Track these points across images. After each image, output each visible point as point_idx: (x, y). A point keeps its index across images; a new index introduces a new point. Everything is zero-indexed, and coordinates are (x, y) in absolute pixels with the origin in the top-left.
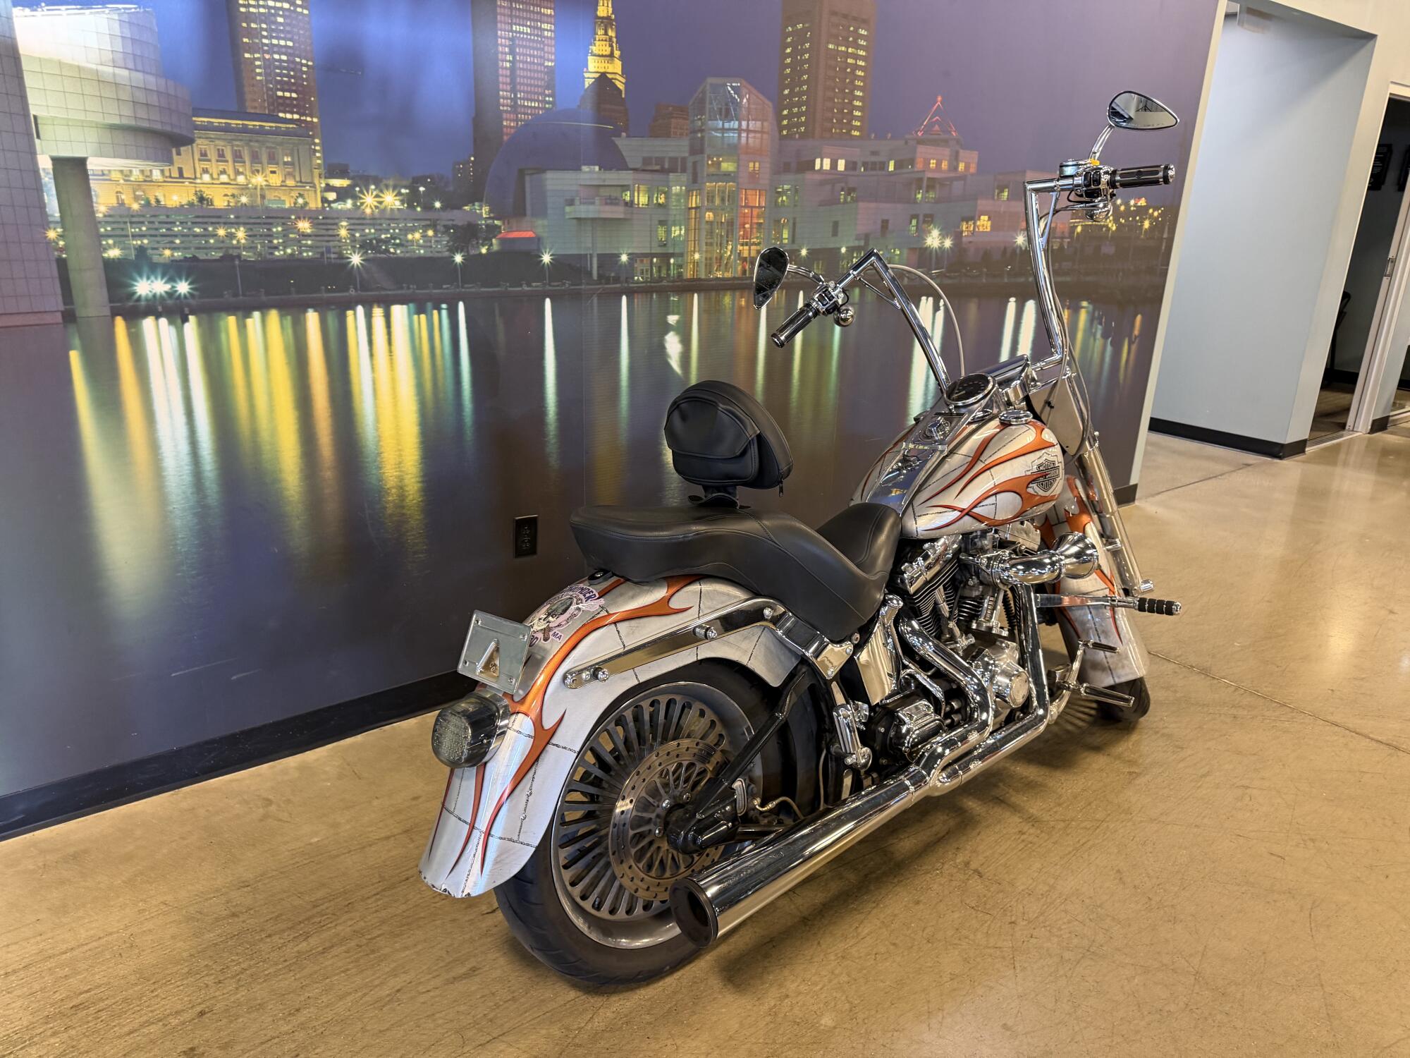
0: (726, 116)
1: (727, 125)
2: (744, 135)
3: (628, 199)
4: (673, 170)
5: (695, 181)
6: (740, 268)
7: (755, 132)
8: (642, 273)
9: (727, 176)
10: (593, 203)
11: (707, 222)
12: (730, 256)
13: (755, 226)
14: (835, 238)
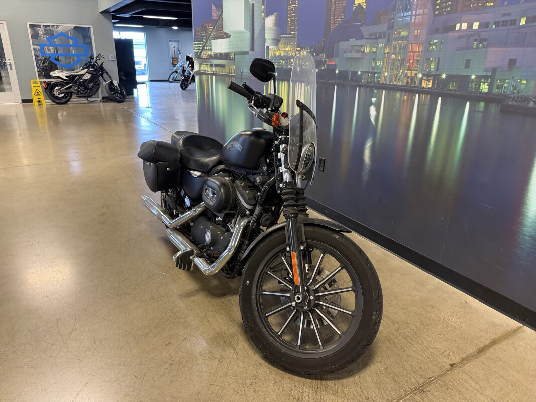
0: (405, 10)
1: (405, 14)
2: (414, 17)
3: (363, 50)
4: (380, 37)
5: (388, 41)
6: (405, 81)
7: (420, 15)
8: (365, 80)
9: (404, 38)
10: (351, 52)
11: (392, 59)
12: (401, 75)
13: (415, 61)
14: (467, 69)
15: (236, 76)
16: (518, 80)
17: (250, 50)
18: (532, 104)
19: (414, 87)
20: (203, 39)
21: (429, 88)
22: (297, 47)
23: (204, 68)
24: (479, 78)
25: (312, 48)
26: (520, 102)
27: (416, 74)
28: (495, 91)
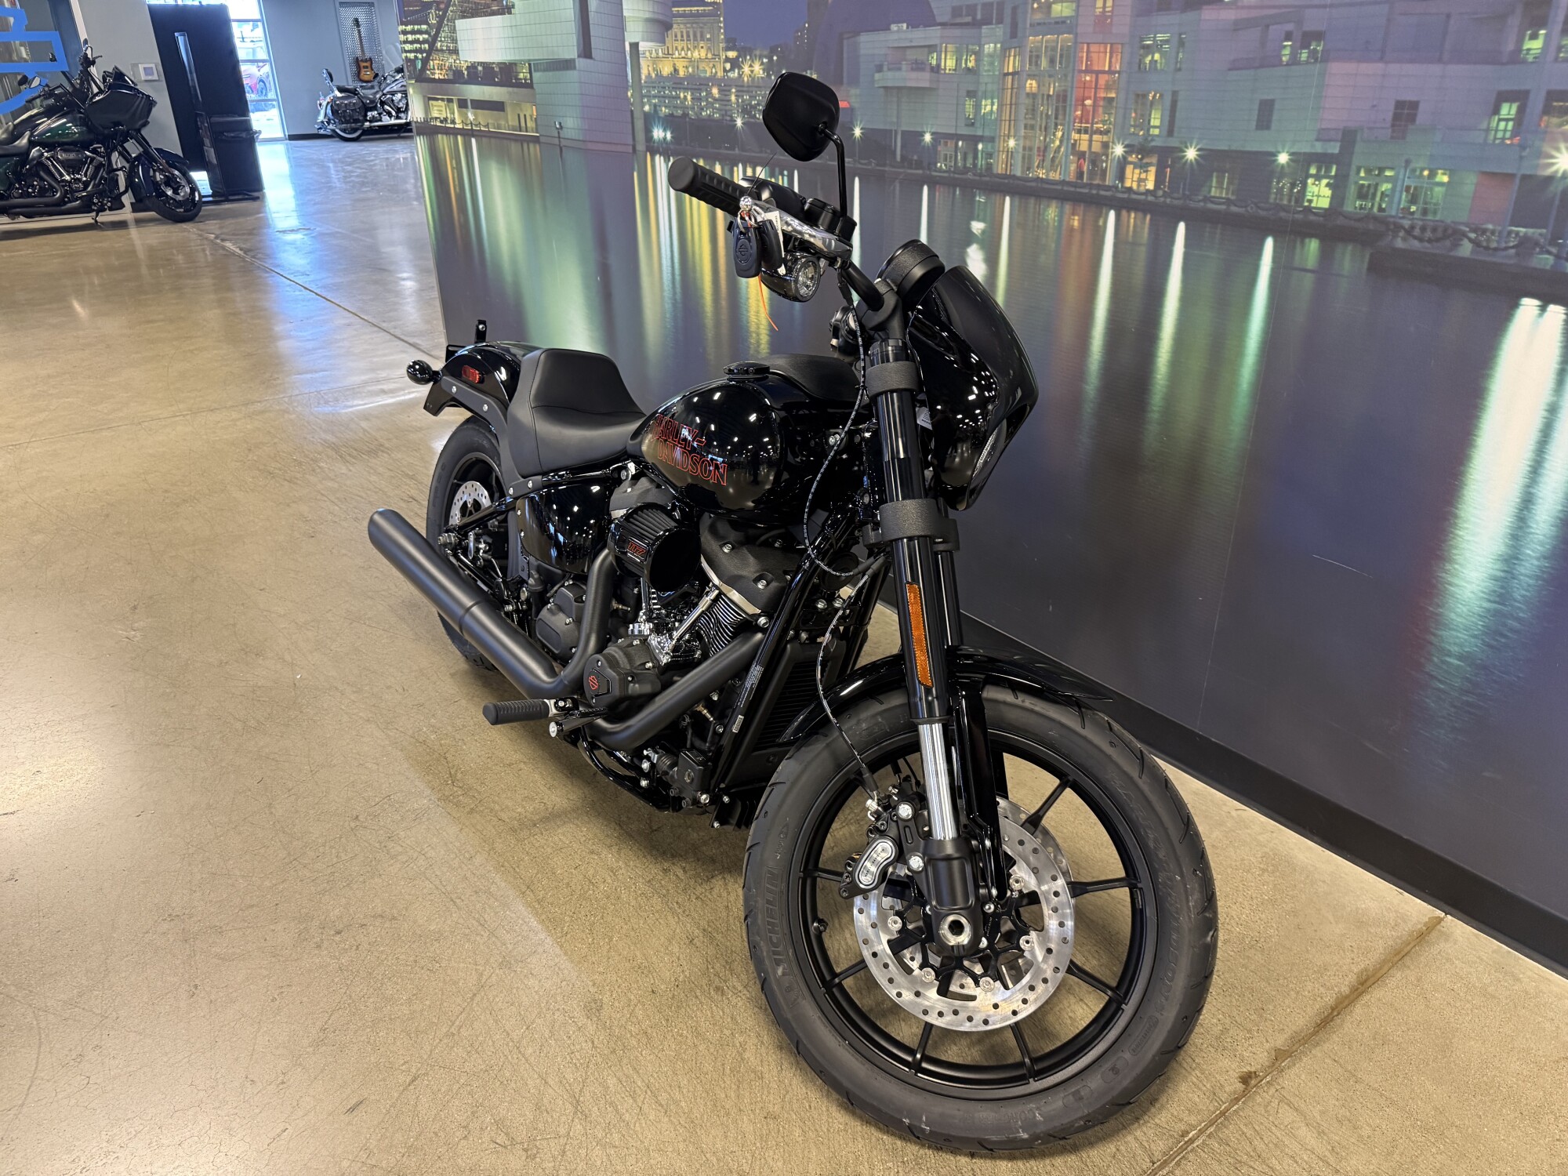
3: (934, 62)
4: (987, 20)
5: (1014, 34)
6: (1073, 167)
8: (946, 160)
9: (1060, 25)
10: (899, 69)
11: (1028, 94)
12: (1059, 147)
13: (1101, 103)
14: (1266, 132)
15: (542, 139)
16: (1422, 170)
17: (579, 56)
18: (1466, 249)
19: (1098, 185)
20: (427, 16)
21: (1148, 191)
22: (728, 49)
23: (439, 110)
24: (1302, 161)
25: (773, 51)
26: (1430, 241)
27: (1105, 145)
28: (1353, 205)
